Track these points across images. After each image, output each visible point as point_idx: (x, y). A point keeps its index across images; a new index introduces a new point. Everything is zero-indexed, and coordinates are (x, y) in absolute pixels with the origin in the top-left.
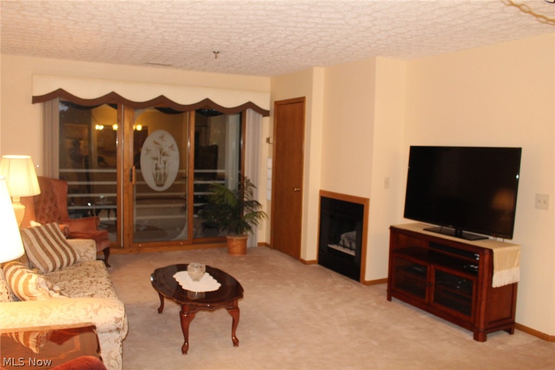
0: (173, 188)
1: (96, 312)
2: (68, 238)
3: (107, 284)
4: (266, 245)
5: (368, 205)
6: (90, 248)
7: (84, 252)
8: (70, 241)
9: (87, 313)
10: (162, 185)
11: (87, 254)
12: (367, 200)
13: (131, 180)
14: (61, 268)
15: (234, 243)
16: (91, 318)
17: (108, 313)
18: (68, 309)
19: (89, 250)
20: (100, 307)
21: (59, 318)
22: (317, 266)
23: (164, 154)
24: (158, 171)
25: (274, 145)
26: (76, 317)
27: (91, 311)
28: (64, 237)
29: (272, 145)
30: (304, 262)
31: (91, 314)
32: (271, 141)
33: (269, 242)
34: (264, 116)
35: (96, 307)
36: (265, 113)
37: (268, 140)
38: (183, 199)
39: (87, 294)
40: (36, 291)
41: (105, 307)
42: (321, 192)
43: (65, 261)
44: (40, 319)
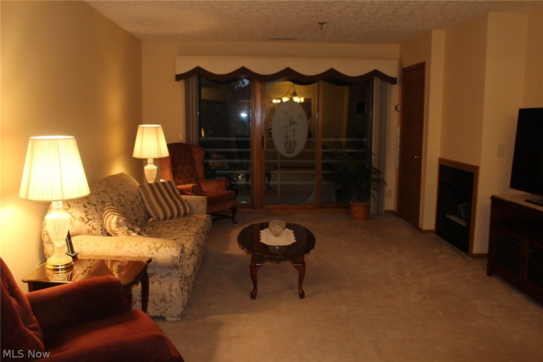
0: (302, 155)
1: (157, 249)
2: (181, 194)
3: (194, 232)
4: (392, 212)
5: (478, 174)
6: (202, 204)
7: (196, 207)
8: (183, 197)
9: (150, 250)
10: (291, 152)
11: (198, 208)
12: (476, 168)
13: (263, 147)
14: (172, 218)
15: (356, 209)
16: (153, 254)
17: (166, 251)
18: (136, 245)
19: (199, 205)
20: (161, 246)
21: (129, 251)
22: (434, 235)
23: (293, 123)
24: (287, 139)
25: (401, 113)
26: (141, 252)
27: (153, 248)
28: (178, 193)
29: (400, 112)
30: (422, 231)
31: (153, 251)
32: (399, 109)
33: (396, 210)
34: (392, 84)
35: (158, 245)
36: (393, 81)
37: (396, 108)
38: (312, 167)
39: (172, 238)
40: (117, 229)
41: (165, 247)
42: (440, 159)
43: (176, 212)
44: (115, 250)
